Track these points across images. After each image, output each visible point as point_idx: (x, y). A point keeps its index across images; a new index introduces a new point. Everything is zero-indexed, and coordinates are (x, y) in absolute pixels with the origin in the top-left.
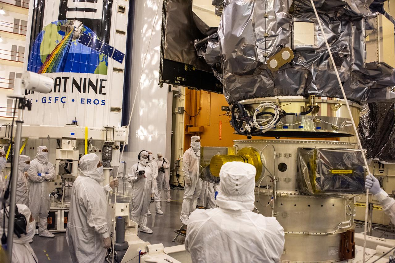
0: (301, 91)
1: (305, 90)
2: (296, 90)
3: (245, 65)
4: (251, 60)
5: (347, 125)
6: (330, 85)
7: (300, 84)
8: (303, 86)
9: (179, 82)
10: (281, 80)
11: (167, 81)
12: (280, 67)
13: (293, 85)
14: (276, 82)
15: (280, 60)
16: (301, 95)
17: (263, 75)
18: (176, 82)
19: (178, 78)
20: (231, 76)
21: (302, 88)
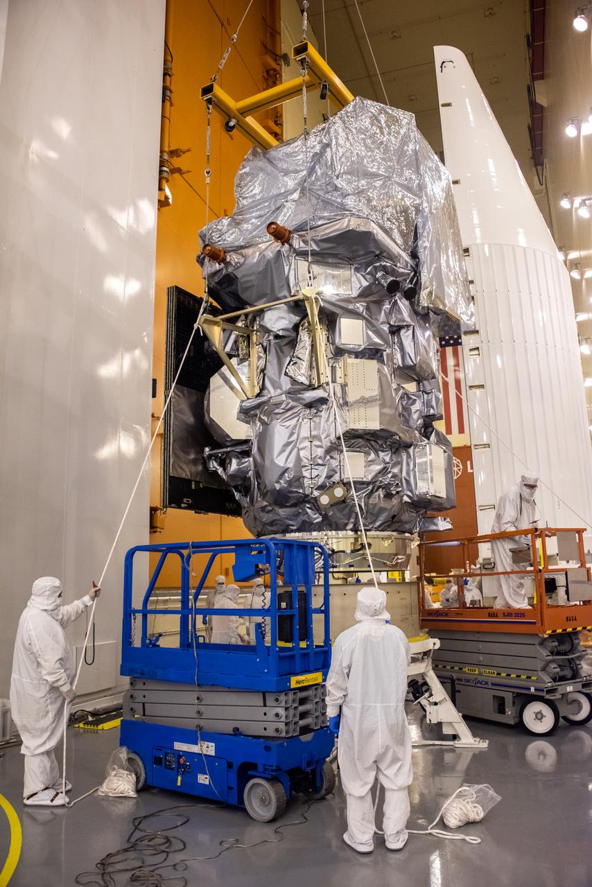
0: (350, 526)
1: (355, 525)
2: (346, 524)
3: (289, 497)
4: (297, 492)
5: (399, 561)
6: (381, 519)
7: (349, 519)
8: (352, 520)
9: (186, 505)
10: (330, 514)
11: (173, 505)
12: (331, 503)
13: (342, 519)
14: (325, 517)
15: (332, 496)
16: (351, 530)
17: (308, 508)
18: (183, 505)
19: (185, 500)
20: (266, 506)
21: (352, 522)
